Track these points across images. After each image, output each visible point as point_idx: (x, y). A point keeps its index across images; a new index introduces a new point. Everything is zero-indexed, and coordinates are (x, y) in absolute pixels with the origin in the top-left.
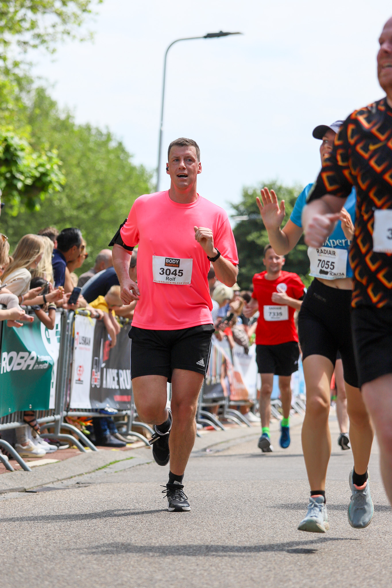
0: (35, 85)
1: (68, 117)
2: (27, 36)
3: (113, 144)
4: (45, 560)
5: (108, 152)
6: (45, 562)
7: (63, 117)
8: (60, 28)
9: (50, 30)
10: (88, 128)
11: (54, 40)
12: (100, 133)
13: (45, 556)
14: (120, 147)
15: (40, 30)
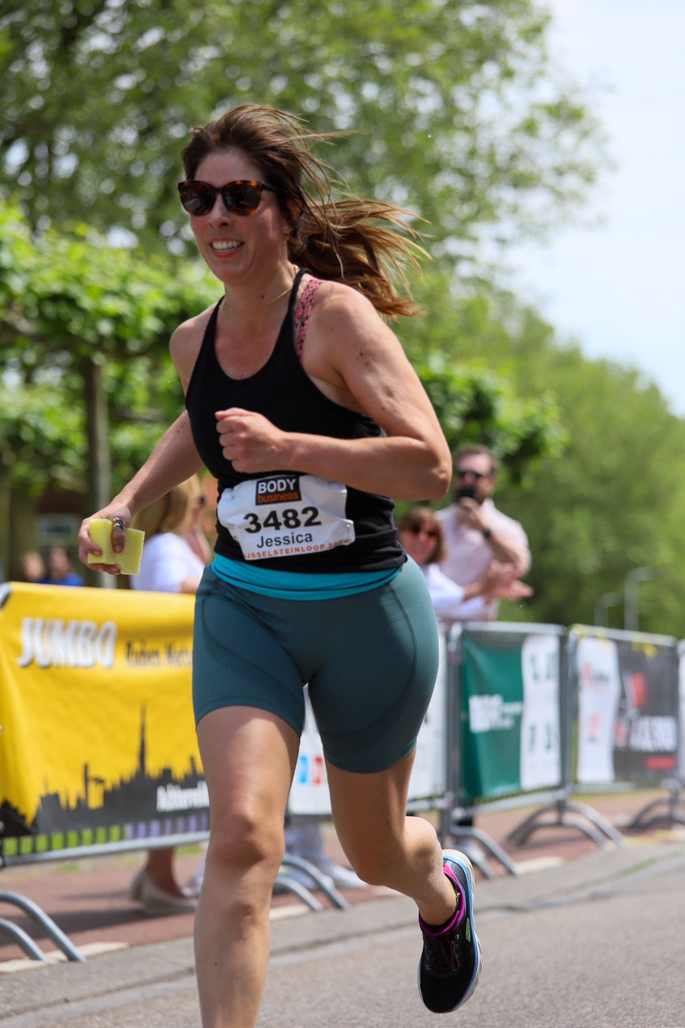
0: (519, 304)
2: (506, 228)
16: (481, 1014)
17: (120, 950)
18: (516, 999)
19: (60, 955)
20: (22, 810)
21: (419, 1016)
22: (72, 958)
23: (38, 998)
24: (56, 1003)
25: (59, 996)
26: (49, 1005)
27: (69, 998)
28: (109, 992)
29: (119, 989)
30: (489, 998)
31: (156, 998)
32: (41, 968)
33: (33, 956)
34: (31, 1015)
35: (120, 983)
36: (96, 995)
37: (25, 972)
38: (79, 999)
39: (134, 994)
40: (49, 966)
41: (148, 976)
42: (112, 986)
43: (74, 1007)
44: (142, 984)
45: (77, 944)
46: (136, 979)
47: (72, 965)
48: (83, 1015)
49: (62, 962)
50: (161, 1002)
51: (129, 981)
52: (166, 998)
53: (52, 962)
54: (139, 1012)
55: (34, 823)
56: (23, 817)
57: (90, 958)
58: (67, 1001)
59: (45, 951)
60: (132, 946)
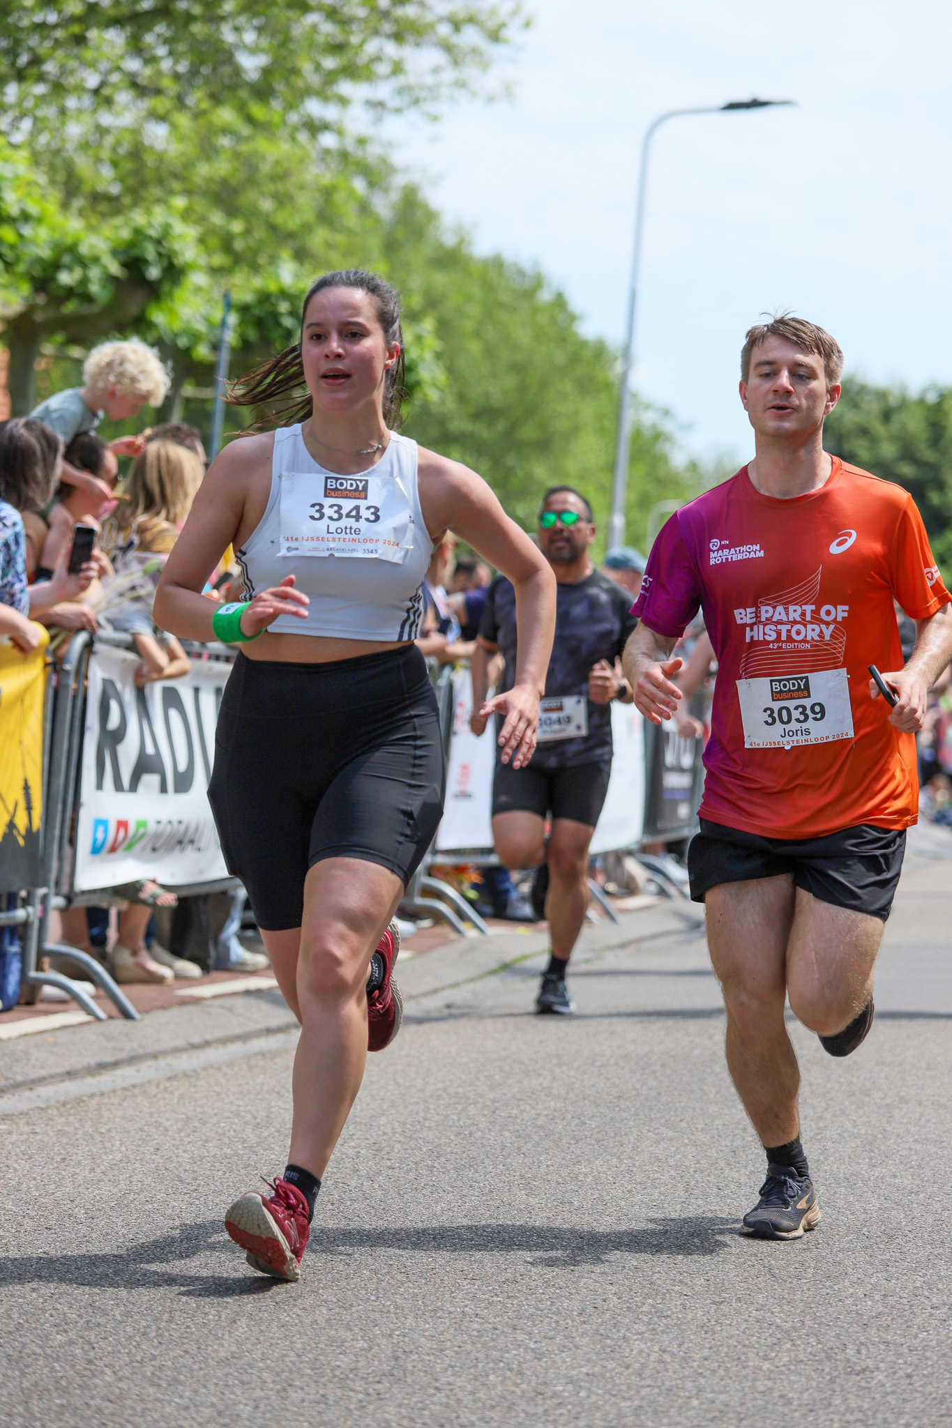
0: (399, 181)
1: (462, 242)
2: (384, 91)
3: (545, 296)
5: (535, 310)
7: (449, 240)
8: (448, 75)
9: (429, 80)
10: (497, 263)
11: (436, 98)
12: (521, 274)
14: (560, 301)
15: (409, 78)
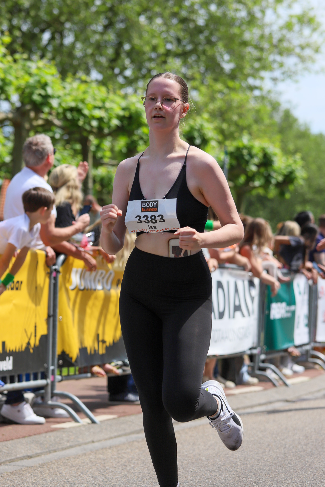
0: (282, 108)
1: (307, 129)
2: (277, 74)
4: (306, 455)
6: (306, 457)
8: (300, 66)
9: (293, 69)
10: (321, 136)
11: (296, 75)
13: (306, 452)
15: (286, 68)
16: (285, 454)
17: (114, 419)
18: (300, 447)
19: (88, 420)
20: (71, 355)
21: (257, 454)
22: (93, 422)
23: (81, 440)
24: (89, 443)
25: (90, 440)
26: (86, 444)
27: (95, 440)
28: (111, 438)
29: (115, 437)
30: (287, 446)
31: (133, 441)
32: (80, 426)
33: (76, 421)
34: (78, 448)
35: (116, 434)
36: (106, 439)
37: (74, 428)
38: (99, 441)
39: (123, 439)
40: (84, 426)
41: (128, 431)
42: (112, 435)
43: (96, 445)
44: (126, 435)
45: (95, 416)
46: (122, 432)
47: (93, 425)
48: (102, 449)
49: (89, 424)
50: (136, 443)
51: (120, 433)
52: (138, 442)
53: (85, 423)
54: (127, 448)
55: (76, 361)
56: (71, 358)
57: (101, 422)
58: (93, 442)
59: (82, 418)
60: (119, 417)
